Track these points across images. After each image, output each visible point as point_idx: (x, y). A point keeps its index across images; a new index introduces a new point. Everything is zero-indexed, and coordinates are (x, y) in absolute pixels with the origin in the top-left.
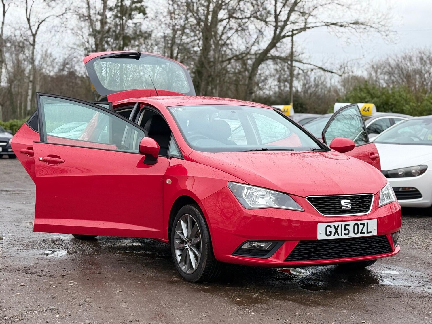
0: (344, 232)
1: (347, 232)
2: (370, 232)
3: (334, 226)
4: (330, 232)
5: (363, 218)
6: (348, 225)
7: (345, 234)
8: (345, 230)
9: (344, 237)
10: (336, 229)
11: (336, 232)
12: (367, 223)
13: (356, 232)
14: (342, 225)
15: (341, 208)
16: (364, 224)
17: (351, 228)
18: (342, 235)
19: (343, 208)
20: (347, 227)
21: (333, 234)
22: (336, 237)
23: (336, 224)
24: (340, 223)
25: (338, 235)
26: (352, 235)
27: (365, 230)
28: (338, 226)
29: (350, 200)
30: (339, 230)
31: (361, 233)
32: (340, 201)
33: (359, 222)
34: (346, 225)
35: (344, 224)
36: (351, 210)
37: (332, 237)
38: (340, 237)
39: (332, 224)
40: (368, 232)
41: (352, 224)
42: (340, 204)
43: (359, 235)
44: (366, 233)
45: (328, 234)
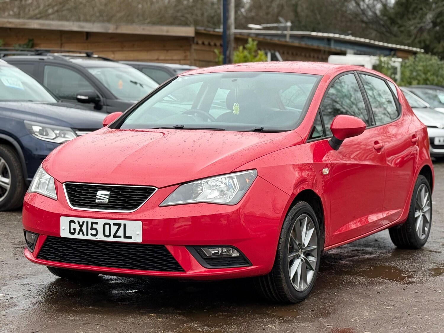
0: (90, 232)
1: (94, 232)
2: (130, 238)
3: (78, 222)
4: (74, 229)
5: (120, 217)
6: (96, 223)
7: (92, 235)
8: (92, 229)
9: (90, 238)
10: (81, 226)
11: (81, 230)
12: (125, 225)
13: (107, 233)
14: (87, 223)
15: (95, 201)
16: (120, 225)
17: (99, 227)
18: (87, 235)
19: (97, 201)
20: (94, 226)
21: (77, 231)
22: (81, 237)
23: (81, 220)
24: (86, 220)
25: (83, 235)
26: (100, 237)
27: (121, 233)
28: (83, 222)
29: (112, 192)
30: (84, 228)
31: (115, 236)
32: (97, 191)
33: (111, 222)
34: (93, 223)
35: (90, 221)
36: (107, 204)
37: (76, 236)
38: (85, 237)
39: (76, 219)
40: (125, 237)
41: (101, 222)
42: (95, 196)
43: (111, 239)
44: (123, 237)
45: (72, 231)
